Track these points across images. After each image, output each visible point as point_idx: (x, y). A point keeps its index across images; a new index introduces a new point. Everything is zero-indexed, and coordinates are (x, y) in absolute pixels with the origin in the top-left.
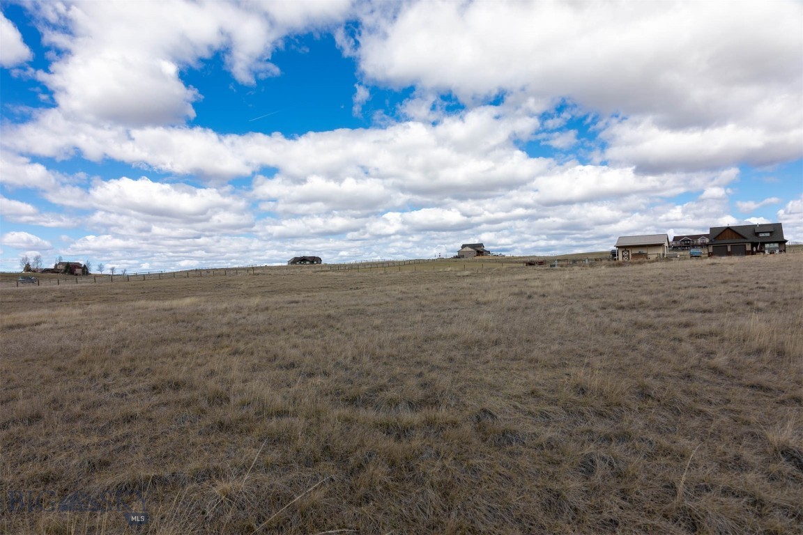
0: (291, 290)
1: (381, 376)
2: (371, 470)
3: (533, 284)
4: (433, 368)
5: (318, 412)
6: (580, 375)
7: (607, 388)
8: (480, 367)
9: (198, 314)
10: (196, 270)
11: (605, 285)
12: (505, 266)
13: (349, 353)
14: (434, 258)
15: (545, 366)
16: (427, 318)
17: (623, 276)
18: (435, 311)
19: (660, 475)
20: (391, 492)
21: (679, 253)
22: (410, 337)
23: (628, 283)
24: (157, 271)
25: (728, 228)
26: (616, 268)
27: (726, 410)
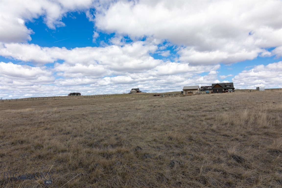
0: (69, 105)
1: (102, 136)
2: (97, 170)
3: (156, 103)
4: (121, 132)
5: (78, 150)
6: (170, 133)
7: (179, 138)
8: (137, 132)
9: (31, 115)
10: (31, 98)
11: (179, 103)
12: (147, 96)
13: (90, 128)
14: (122, 93)
15: (159, 131)
16: (119, 115)
17: (185, 100)
18: (122, 112)
19: (195, 166)
20: (104, 178)
21: (203, 92)
22: (112, 121)
23: (187, 102)
24: (16, 98)
25: (217, 84)
26: (183, 97)
27: (216, 143)
